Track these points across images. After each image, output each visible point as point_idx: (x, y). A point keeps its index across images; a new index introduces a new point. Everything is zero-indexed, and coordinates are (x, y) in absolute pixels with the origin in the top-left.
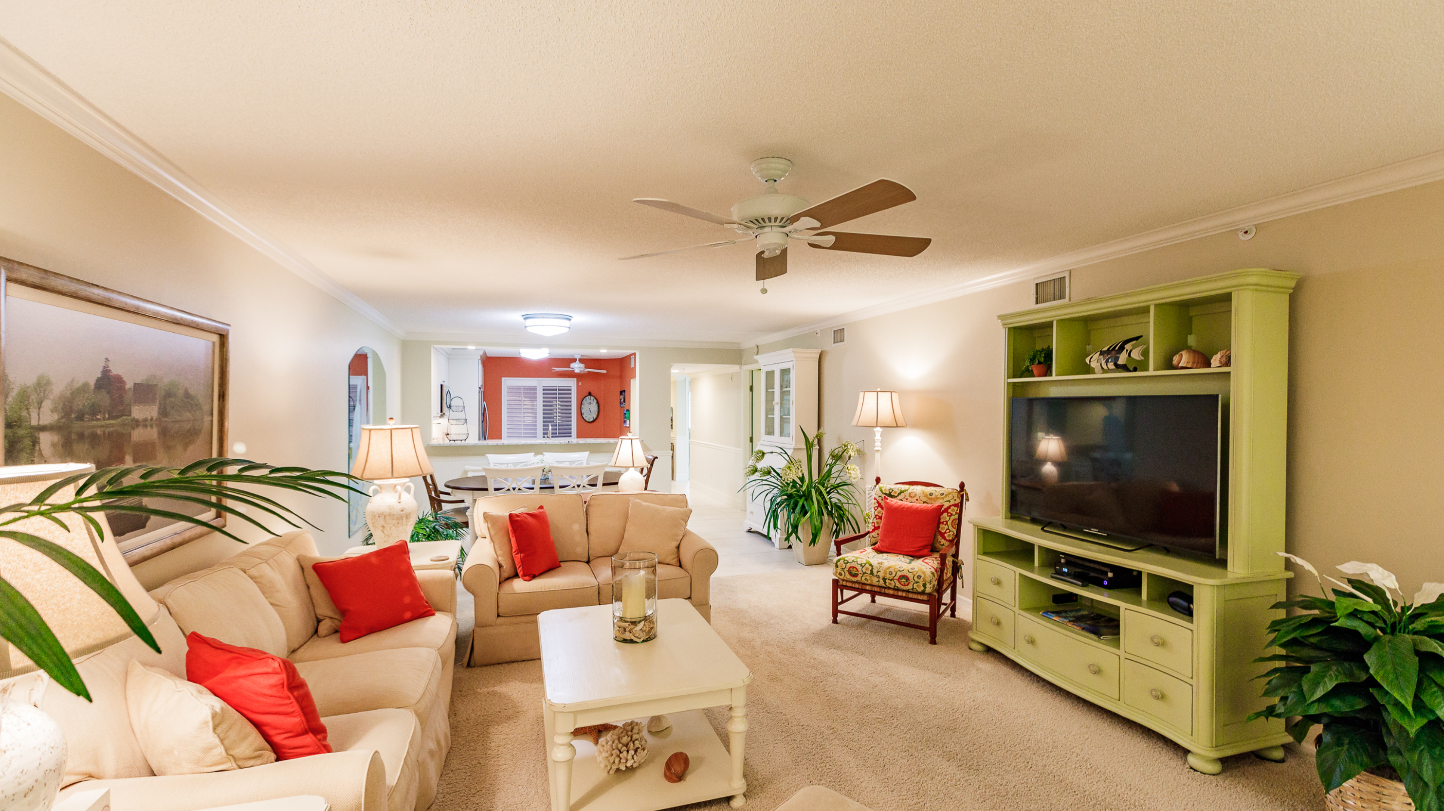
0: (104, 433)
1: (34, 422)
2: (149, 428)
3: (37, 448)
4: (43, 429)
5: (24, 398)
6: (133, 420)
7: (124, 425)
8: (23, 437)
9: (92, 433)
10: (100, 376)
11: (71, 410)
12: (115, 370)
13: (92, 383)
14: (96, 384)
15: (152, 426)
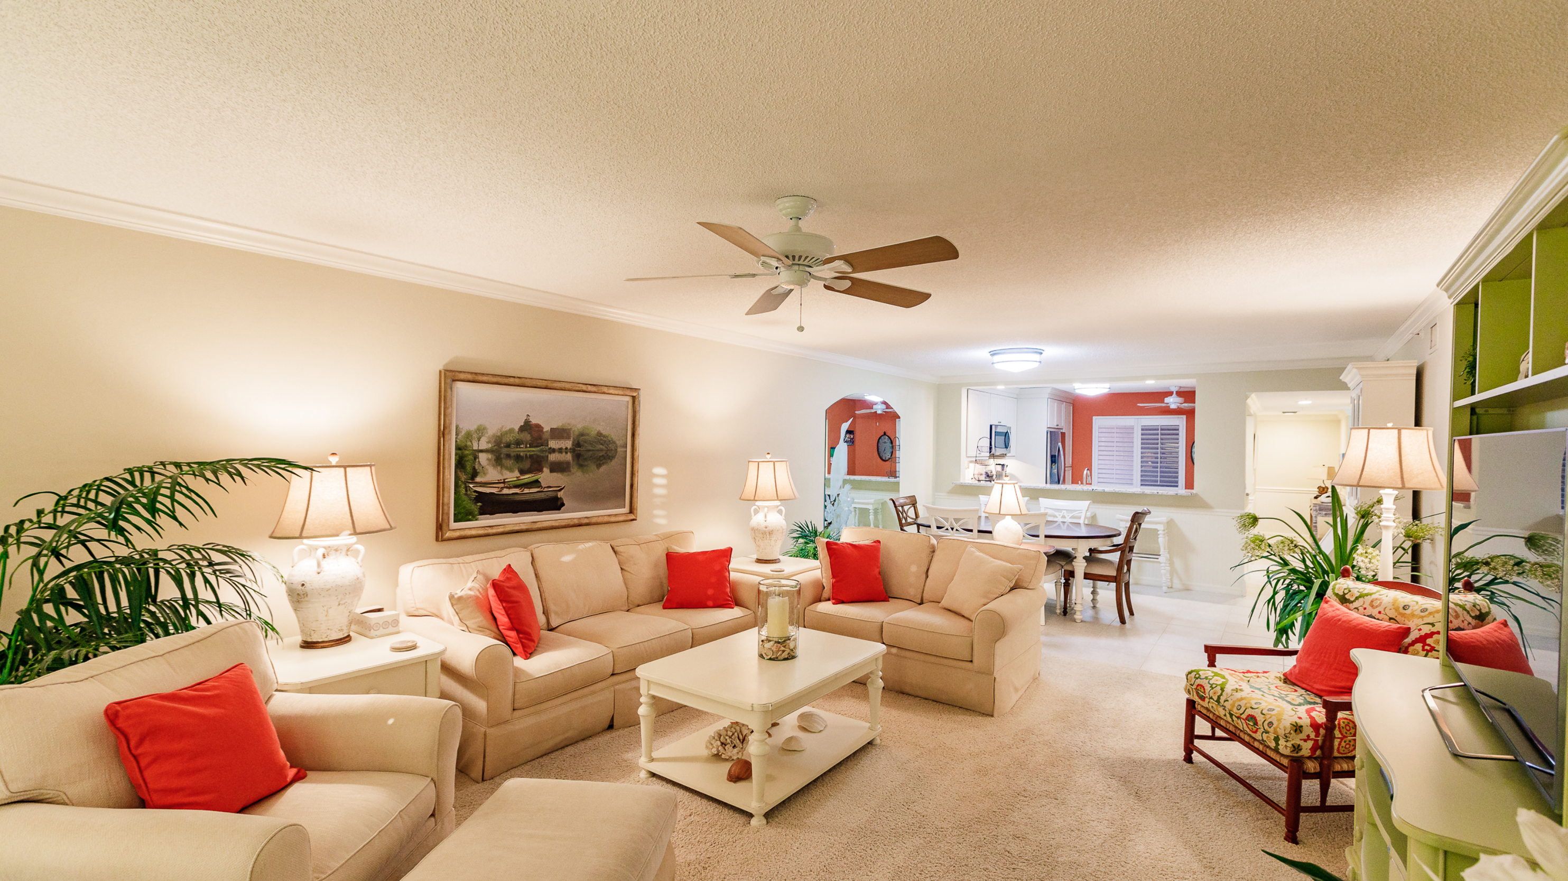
0: (526, 455)
1: (475, 448)
2: (564, 454)
3: (477, 460)
4: (482, 451)
5: (469, 435)
6: (550, 448)
7: (542, 451)
8: (467, 454)
9: (517, 455)
10: (522, 424)
11: (501, 442)
12: (534, 421)
13: (517, 428)
14: (519, 429)
15: (566, 453)
